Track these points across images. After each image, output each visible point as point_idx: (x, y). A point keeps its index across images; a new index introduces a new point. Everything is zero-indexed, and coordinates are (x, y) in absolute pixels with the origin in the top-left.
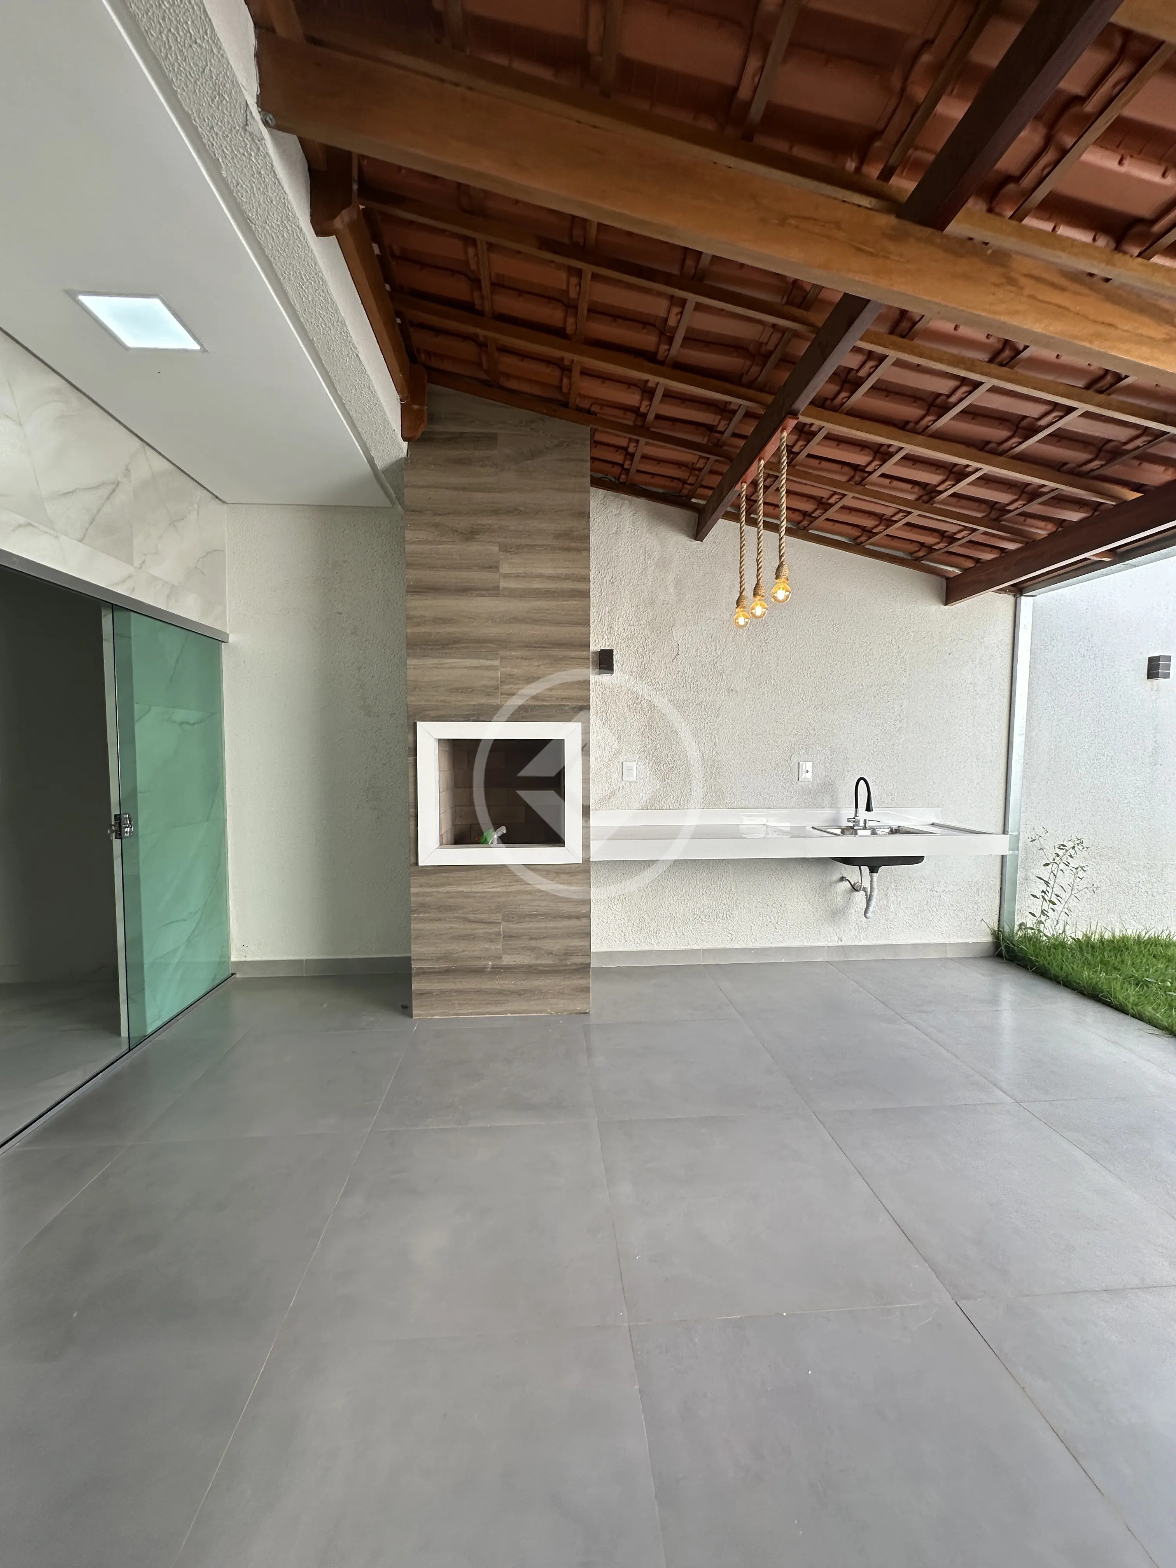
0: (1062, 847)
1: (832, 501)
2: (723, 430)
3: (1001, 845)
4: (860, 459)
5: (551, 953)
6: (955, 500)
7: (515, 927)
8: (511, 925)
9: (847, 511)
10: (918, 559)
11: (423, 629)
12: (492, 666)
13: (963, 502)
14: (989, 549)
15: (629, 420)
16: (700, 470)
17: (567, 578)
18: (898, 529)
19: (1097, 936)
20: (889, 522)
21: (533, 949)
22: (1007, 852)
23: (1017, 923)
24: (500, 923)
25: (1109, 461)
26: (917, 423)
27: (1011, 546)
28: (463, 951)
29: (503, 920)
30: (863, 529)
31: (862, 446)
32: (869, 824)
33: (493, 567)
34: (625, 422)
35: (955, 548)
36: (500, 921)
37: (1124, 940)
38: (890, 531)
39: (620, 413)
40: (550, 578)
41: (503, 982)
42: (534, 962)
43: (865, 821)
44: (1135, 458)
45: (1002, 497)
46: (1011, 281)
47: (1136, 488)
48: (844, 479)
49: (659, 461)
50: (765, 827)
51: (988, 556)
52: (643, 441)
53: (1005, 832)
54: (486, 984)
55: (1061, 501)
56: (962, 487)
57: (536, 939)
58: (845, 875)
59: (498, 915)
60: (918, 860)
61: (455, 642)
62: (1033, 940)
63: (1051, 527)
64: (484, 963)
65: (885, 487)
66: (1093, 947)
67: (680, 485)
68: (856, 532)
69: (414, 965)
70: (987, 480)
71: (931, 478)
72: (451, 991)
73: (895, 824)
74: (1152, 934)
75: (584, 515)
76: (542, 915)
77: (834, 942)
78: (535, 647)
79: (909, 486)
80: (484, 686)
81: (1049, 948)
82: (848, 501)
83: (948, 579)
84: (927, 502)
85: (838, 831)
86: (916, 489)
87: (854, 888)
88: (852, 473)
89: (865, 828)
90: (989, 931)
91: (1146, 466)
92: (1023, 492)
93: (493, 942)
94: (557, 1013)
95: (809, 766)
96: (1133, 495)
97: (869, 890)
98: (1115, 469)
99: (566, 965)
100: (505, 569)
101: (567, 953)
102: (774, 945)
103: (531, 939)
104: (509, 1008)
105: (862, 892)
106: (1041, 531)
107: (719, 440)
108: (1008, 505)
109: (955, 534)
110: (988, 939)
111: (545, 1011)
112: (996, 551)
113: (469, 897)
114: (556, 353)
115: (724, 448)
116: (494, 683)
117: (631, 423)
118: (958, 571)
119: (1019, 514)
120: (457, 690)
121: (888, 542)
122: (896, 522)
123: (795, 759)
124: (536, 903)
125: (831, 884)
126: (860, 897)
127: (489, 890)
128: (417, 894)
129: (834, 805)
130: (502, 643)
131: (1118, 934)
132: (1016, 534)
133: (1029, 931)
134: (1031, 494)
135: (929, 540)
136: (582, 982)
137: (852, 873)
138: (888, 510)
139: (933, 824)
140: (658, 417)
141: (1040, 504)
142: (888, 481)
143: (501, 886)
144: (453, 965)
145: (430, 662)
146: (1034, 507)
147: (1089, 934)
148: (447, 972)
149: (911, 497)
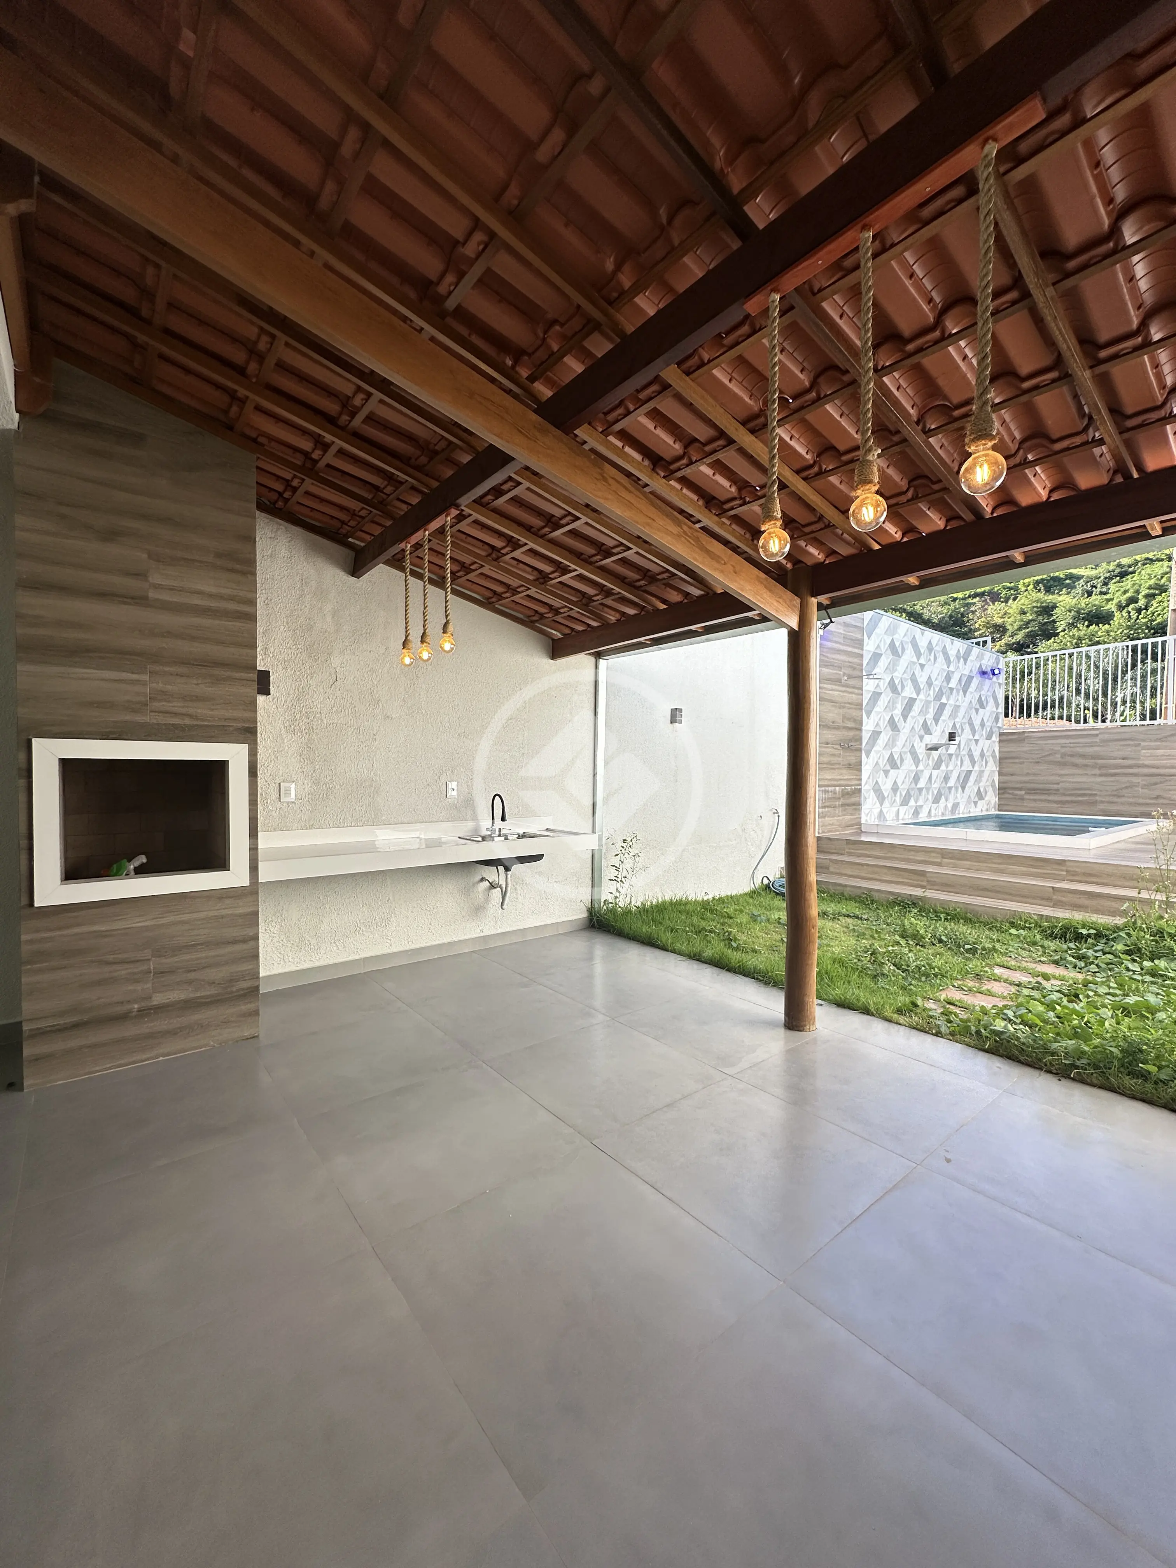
0: (624, 841)
1: (472, 567)
2: (389, 493)
3: (591, 842)
4: (498, 543)
5: (214, 983)
6: (560, 586)
7: (169, 961)
8: (164, 960)
9: (484, 577)
10: (532, 622)
11: (42, 632)
12: (139, 681)
13: (565, 588)
14: (581, 623)
15: (298, 460)
16: (363, 518)
17: (232, 598)
18: (521, 598)
19: (649, 904)
20: (515, 591)
21: (190, 982)
22: (596, 848)
23: (603, 901)
24: (149, 960)
25: (650, 583)
26: (539, 530)
27: (594, 624)
28: (99, 999)
29: (153, 956)
30: (495, 592)
31: (500, 534)
32: (503, 832)
33: (141, 575)
34: (295, 461)
35: (559, 618)
36: (150, 957)
37: (664, 903)
38: (515, 598)
39: (290, 451)
40: (211, 596)
41: (152, 1024)
42: (192, 995)
43: (500, 829)
44: (664, 584)
45: (590, 591)
46: (605, 479)
47: (664, 601)
48: (484, 553)
49: (322, 500)
50: (418, 840)
51: (580, 628)
52: (308, 481)
53: (594, 832)
54: (130, 1030)
55: (623, 600)
56: (565, 578)
57: (195, 970)
58: (484, 876)
59: (146, 951)
60: (539, 857)
61: (88, 651)
62: (613, 911)
63: (618, 616)
64: (129, 1007)
65: (512, 566)
66: (647, 911)
67: (339, 525)
68: (488, 594)
69: (26, 1027)
70: (581, 577)
71: (547, 568)
72: (81, 1048)
73: (521, 831)
74: (678, 898)
75: (251, 540)
76: (202, 944)
77: (476, 934)
78: (193, 665)
79: (530, 570)
80: (128, 701)
81: (622, 915)
82: (486, 570)
83: (553, 640)
84: (543, 584)
85: (480, 839)
86: (535, 573)
87: (492, 886)
88: (490, 551)
89: (500, 835)
90: (585, 909)
91: (668, 589)
92: (602, 590)
93: (139, 982)
94: (220, 1044)
95: (454, 785)
96: (663, 606)
97: (504, 886)
98: (652, 588)
99: (232, 992)
100: (156, 578)
101: (231, 980)
102: (428, 945)
103: (189, 971)
104: (161, 1051)
105: (499, 889)
106: (612, 618)
107: (384, 500)
108: (593, 596)
109: (560, 608)
110: (584, 915)
111: (205, 1046)
112: (585, 625)
113: (106, 936)
114: (230, 384)
115: (389, 507)
116: (142, 699)
117: (299, 463)
118: (560, 636)
119: (600, 604)
120: (91, 704)
121: (513, 605)
122: (520, 592)
123: (443, 780)
124: (195, 932)
125: (474, 885)
126: (497, 892)
127: (134, 925)
128: (31, 942)
129: (475, 818)
130: (155, 657)
131: (660, 900)
132: (598, 617)
133: (610, 905)
134: (608, 593)
135: (542, 610)
136: (251, 1006)
137: (491, 873)
138: (514, 582)
139: (547, 829)
140: (328, 466)
141: (613, 600)
142: (516, 562)
143: (150, 920)
144: (85, 1017)
145: (54, 670)
146: (609, 601)
147: (644, 902)
148: (76, 1026)
149: (531, 578)
